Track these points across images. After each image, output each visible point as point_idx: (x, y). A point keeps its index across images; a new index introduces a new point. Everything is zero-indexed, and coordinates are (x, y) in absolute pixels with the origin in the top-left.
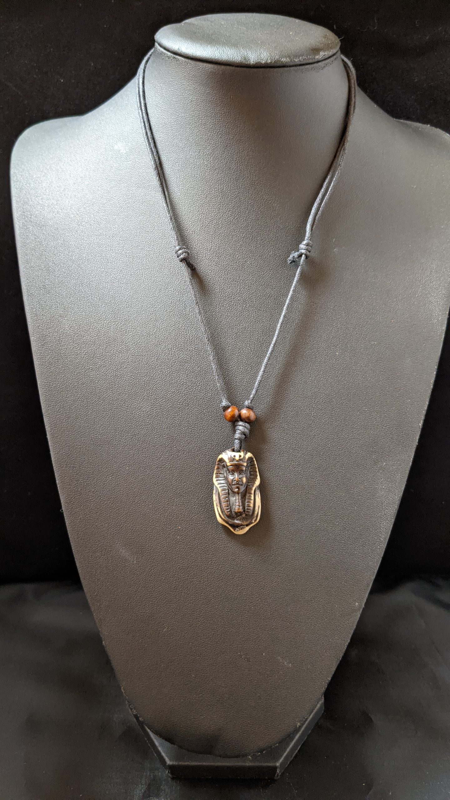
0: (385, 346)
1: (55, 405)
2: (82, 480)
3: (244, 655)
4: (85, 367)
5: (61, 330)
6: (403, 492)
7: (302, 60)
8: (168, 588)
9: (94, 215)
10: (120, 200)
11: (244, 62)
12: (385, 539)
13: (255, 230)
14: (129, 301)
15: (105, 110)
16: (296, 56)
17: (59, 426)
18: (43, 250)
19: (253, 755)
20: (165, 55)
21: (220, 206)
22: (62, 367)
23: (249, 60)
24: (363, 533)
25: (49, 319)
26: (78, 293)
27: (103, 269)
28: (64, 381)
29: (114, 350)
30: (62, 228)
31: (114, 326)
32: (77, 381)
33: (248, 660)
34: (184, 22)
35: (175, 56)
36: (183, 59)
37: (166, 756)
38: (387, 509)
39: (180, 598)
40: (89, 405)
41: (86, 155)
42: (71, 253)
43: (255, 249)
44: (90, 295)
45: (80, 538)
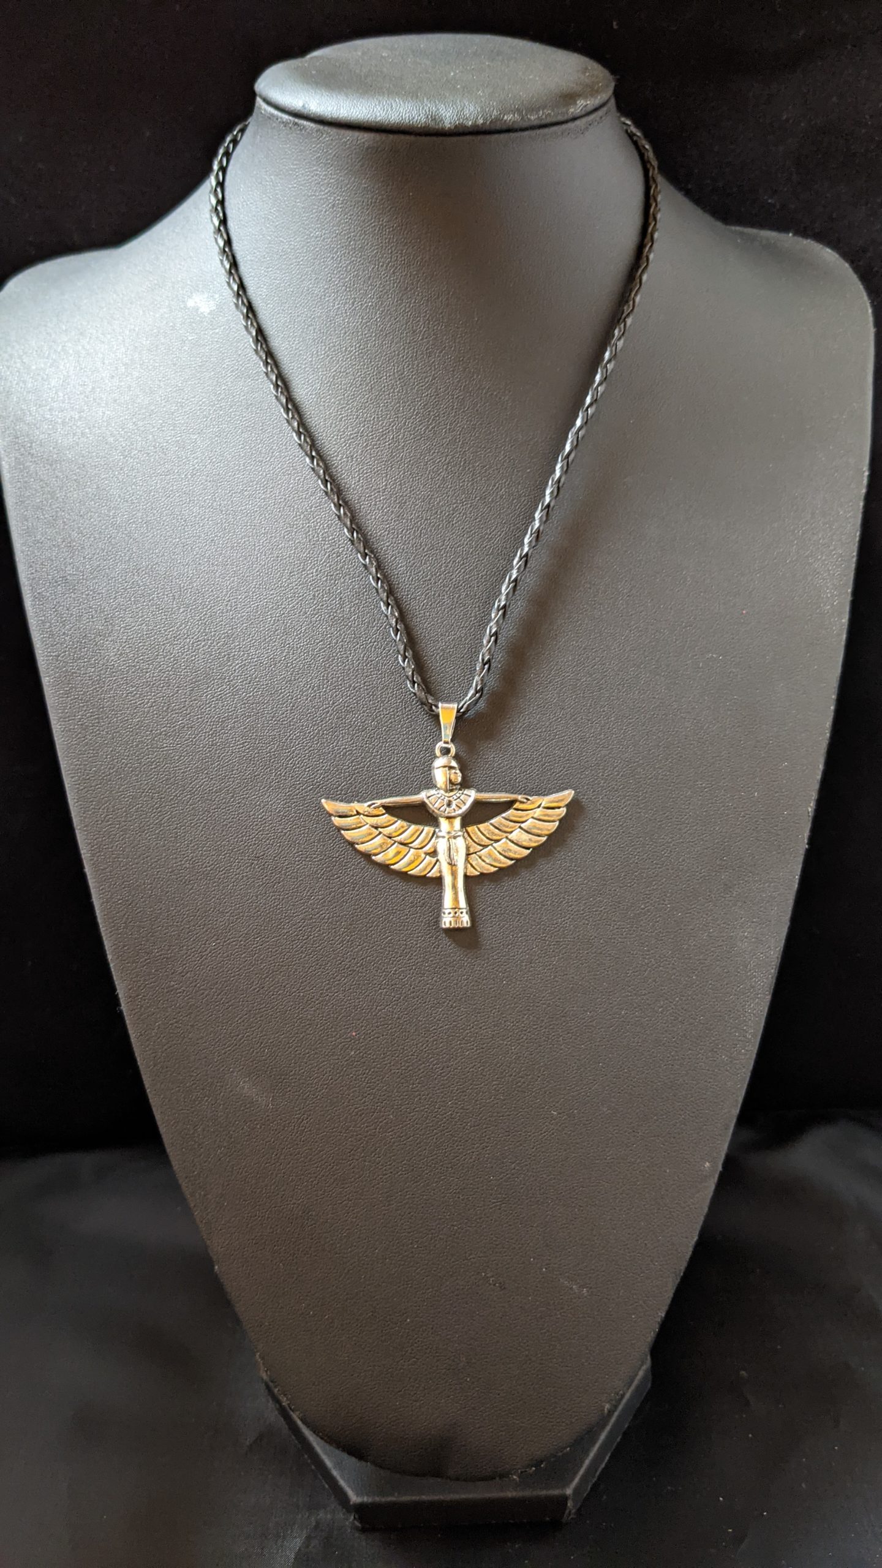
0: (734, 661)
1: (98, 807)
2: (158, 952)
3: (493, 1276)
4: (152, 731)
5: (101, 662)
6: (783, 941)
7: (544, 117)
8: (338, 1154)
9: (154, 436)
10: (203, 403)
11: (432, 124)
12: (754, 1035)
13: (469, 449)
14: (231, 598)
15: (165, 232)
16: (532, 109)
17: (108, 848)
18: (58, 507)
19: (522, 1472)
20: (277, 119)
21: (399, 406)
22: (107, 732)
23: (441, 121)
24: (711, 1025)
25: (78, 642)
26: (131, 588)
27: (177, 540)
28: (114, 760)
29: (207, 696)
30: (93, 464)
31: (205, 648)
32: (138, 760)
33: (502, 1288)
34: (309, 56)
35: (296, 120)
36: (312, 125)
37: (349, 1486)
38: (755, 976)
39: (361, 1173)
40: (164, 804)
41: (132, 320)
42: (113, 511)
43: (471, 485)
44: (155, 591)
45: (159, 1066)
